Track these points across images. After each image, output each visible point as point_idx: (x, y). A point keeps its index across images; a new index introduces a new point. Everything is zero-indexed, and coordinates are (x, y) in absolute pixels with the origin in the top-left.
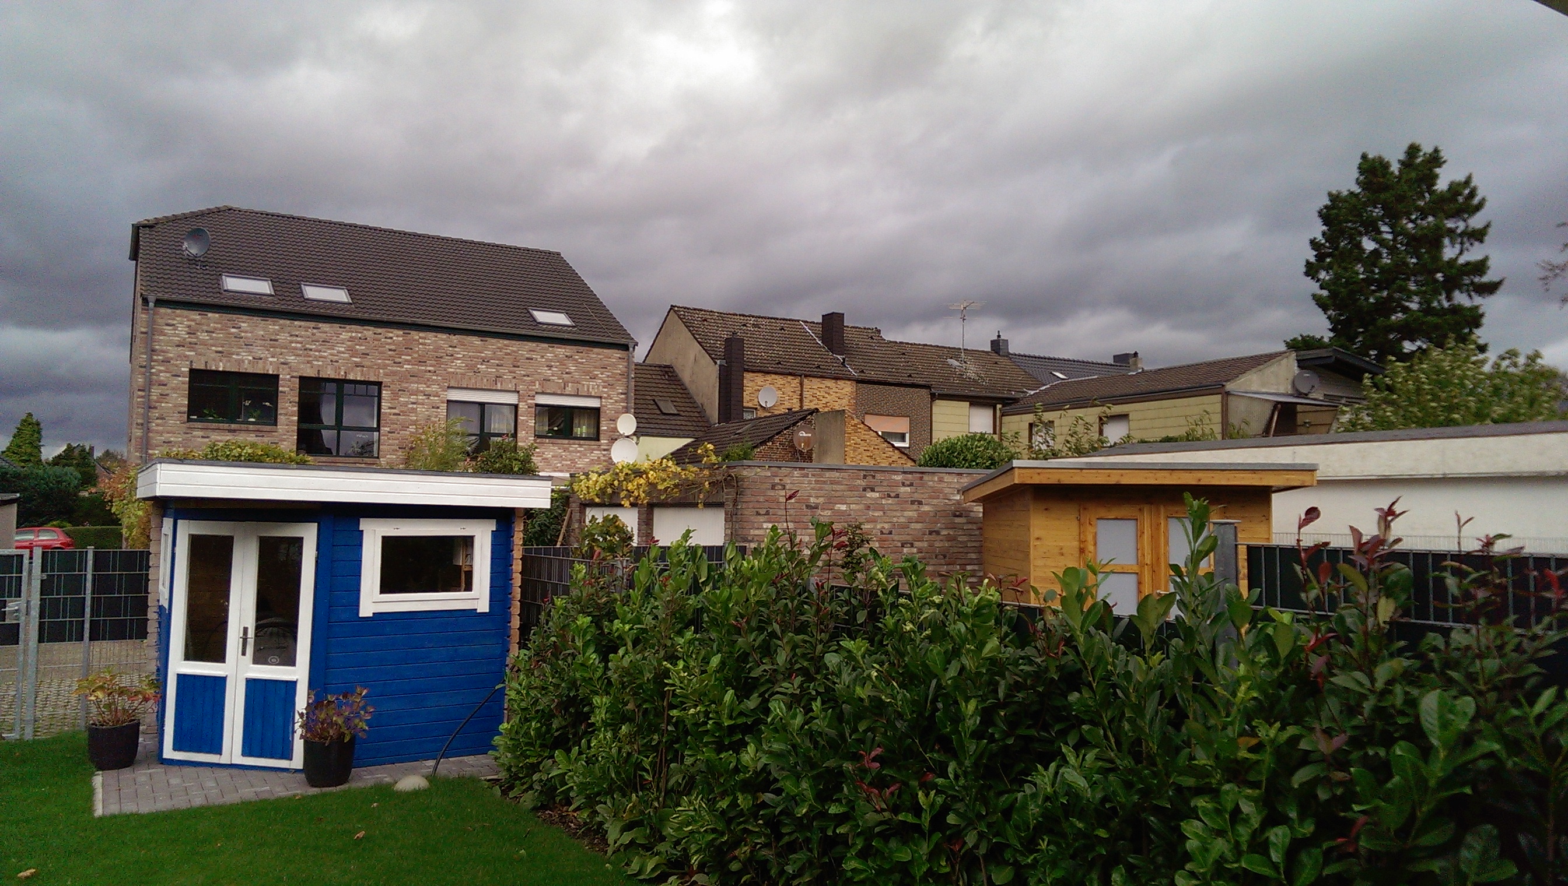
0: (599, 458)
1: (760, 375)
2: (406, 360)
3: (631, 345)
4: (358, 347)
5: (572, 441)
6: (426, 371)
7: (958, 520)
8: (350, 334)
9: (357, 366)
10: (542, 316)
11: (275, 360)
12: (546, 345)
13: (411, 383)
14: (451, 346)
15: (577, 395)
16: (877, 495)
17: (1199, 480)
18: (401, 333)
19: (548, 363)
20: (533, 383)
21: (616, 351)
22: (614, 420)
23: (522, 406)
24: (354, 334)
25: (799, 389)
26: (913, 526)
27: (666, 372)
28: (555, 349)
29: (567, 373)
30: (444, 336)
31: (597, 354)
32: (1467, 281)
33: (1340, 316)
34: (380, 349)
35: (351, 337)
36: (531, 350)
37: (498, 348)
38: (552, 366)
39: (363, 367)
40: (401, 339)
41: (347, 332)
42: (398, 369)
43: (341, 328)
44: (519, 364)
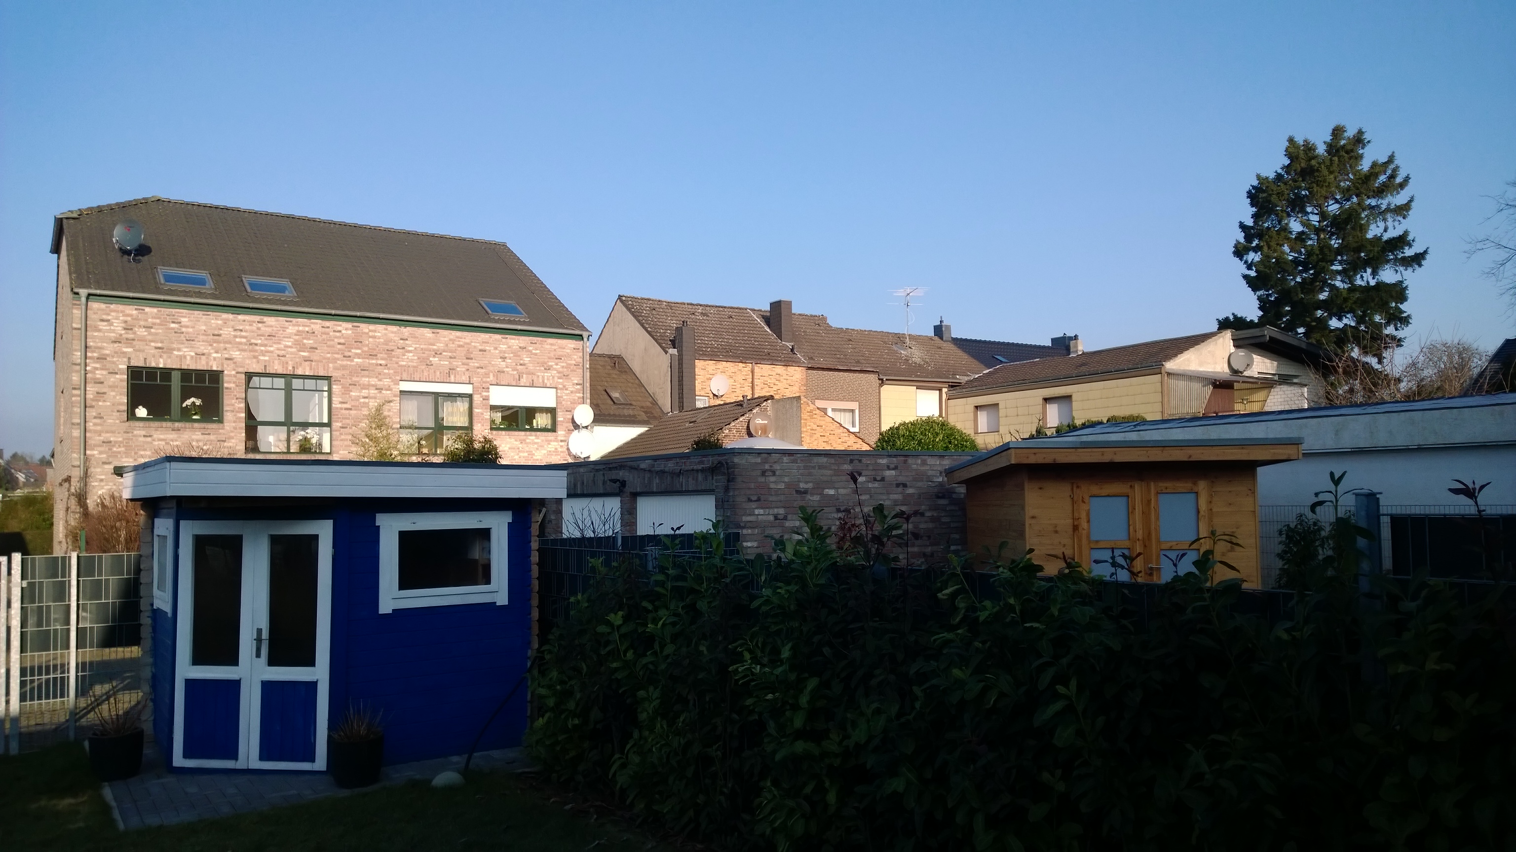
0: (556, 449)
1: (710, 362)
2: (356, 354)
3: (585, 334)
4: (305, 341)
5: (528, 433)
6: (377, 365)
7: (941, 502)
8: (296, 328)
9: (305, 361)
11: (219, 355)
12: (498, 337)
13: (363, 376)
14: (402, 339)
15: (531, 386)
16: (864, 479)
17: (1190, 457)
18: (350, 325)
19: (501, 355)
20: (487, 375)
21: (571, 341)
22: (571, 411)
23: (476, 398)
24: (301, 328)
25: (750, 376)
27: (617, 362)
28: (508, 340)
29: (521, 365)
30: (394, 328)
31: (551, 344)
32: (1392, 257)
33: (1270, 295)
34: (328, 343)
35: (298, 331)
36: (483, 342)
37: (450, 340)
38: (506, 358)
39: (312, 361)
40: (350, 332)
41: (294, 325)
42: (349, 363)
43: (287, 321)
44: (472, 356)
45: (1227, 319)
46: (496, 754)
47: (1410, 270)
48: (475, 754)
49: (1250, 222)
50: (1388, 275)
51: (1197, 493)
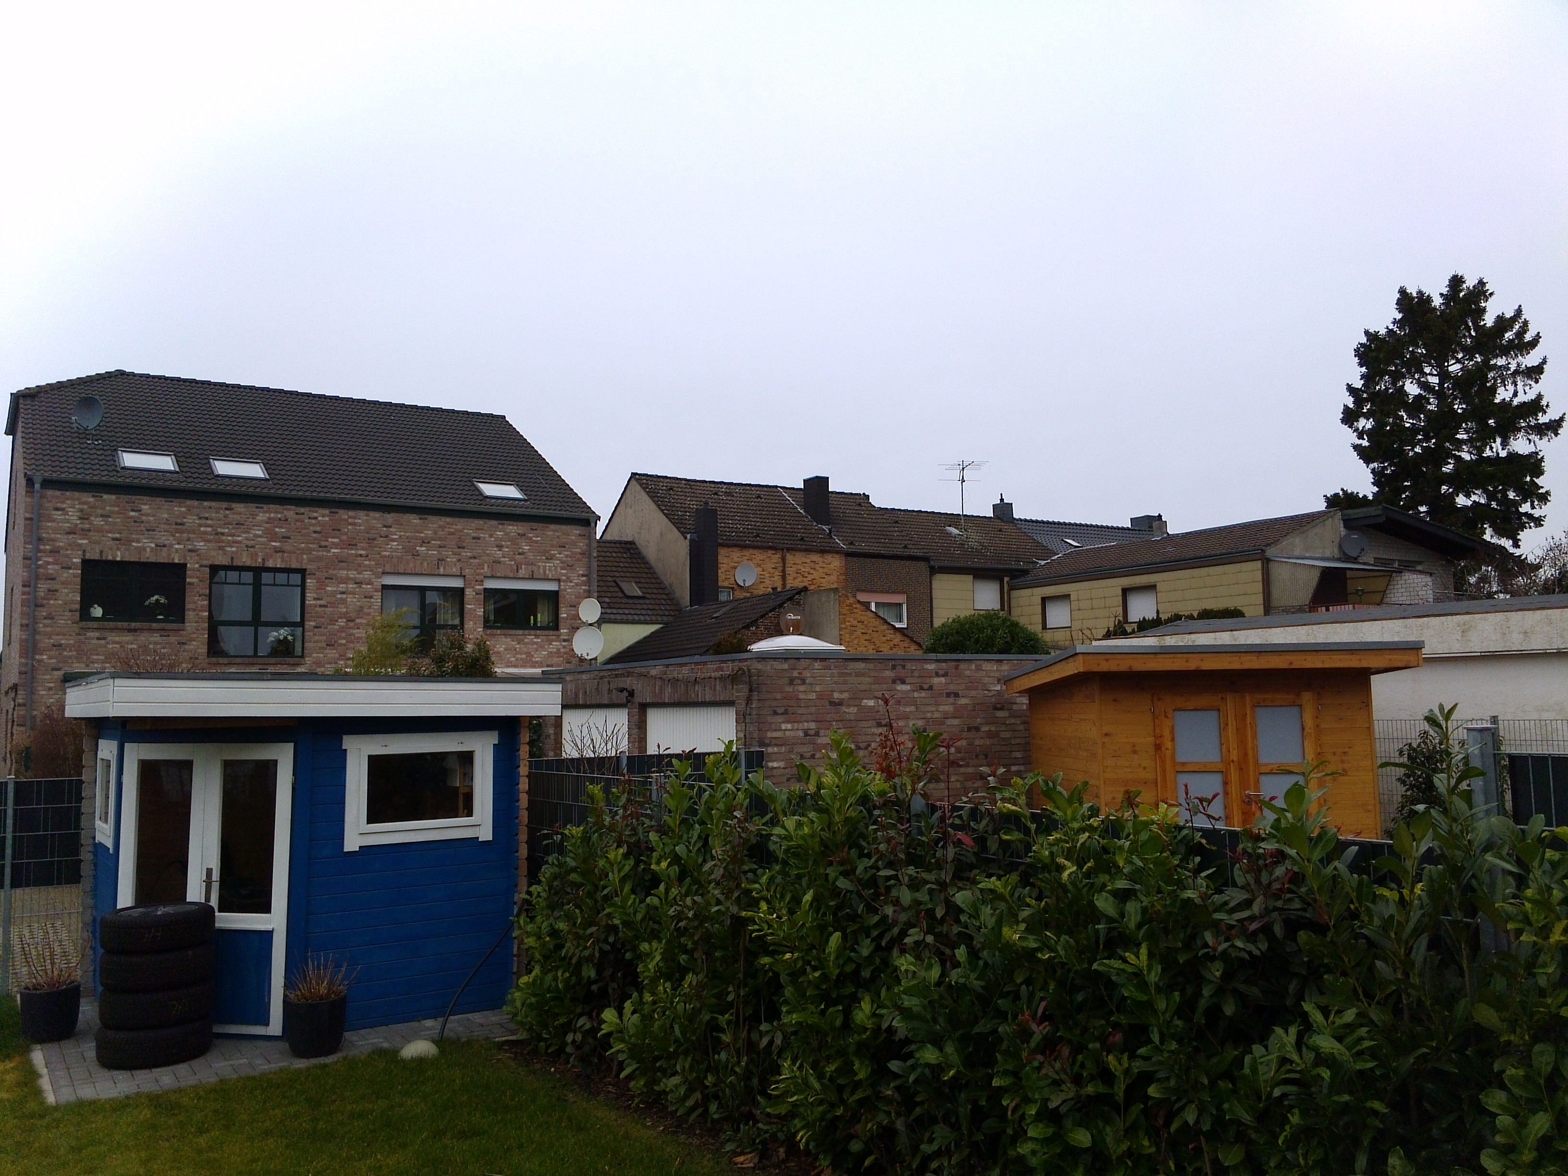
0: (558, 650)
1: (736, 549)
2: (334, 543)
3: (592, 520)
4: (277, 529)
5: (527, 632)
6: (356, 556)
7: (1000, 714)
8: (267, 515)
9: (277, 552)
10: (490, 490)
11: (182, 546)
12: (494, 523)
13: (340, 569)
14: (385, 526)
15: (532, 578)
16: (908, 687)
17: (1291, 663)
18: (327, 512)
19: (498, 543)
20: (481, 566)
21: (576, 527)
22: (575, 606)
23: (469, 592)
24: (272, 515)
25: (781, 564)
26: (949, 722)
27: (629, 549)
28: (505, 526)
29: (519, 554)
30: (377, 515)
31: (554, 531)
32: (1523, 425)
33: (1385, 468)
34: (303, 531)
35: (269, 518)
36: (477, 529)
37: (440, 527)
38: (502, 546)
39: (284, 552)
40: (327, 519)
41: (265, 512)
42: (325, 553)
43: (257, 507)
44: (464, 544)
45: (1336, 495)
46: (477, 1017)
47: (1546, 439)
48: (452, 1017)
49: (1358, 384)
50: (1521, 445)
51: (1300, 706)
